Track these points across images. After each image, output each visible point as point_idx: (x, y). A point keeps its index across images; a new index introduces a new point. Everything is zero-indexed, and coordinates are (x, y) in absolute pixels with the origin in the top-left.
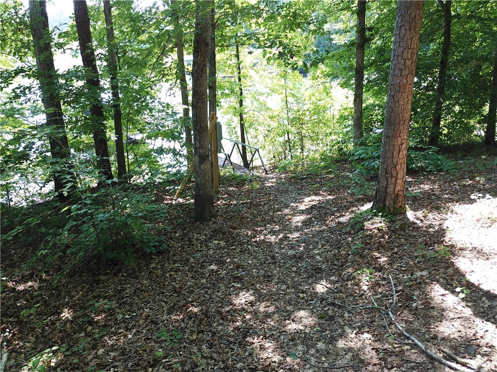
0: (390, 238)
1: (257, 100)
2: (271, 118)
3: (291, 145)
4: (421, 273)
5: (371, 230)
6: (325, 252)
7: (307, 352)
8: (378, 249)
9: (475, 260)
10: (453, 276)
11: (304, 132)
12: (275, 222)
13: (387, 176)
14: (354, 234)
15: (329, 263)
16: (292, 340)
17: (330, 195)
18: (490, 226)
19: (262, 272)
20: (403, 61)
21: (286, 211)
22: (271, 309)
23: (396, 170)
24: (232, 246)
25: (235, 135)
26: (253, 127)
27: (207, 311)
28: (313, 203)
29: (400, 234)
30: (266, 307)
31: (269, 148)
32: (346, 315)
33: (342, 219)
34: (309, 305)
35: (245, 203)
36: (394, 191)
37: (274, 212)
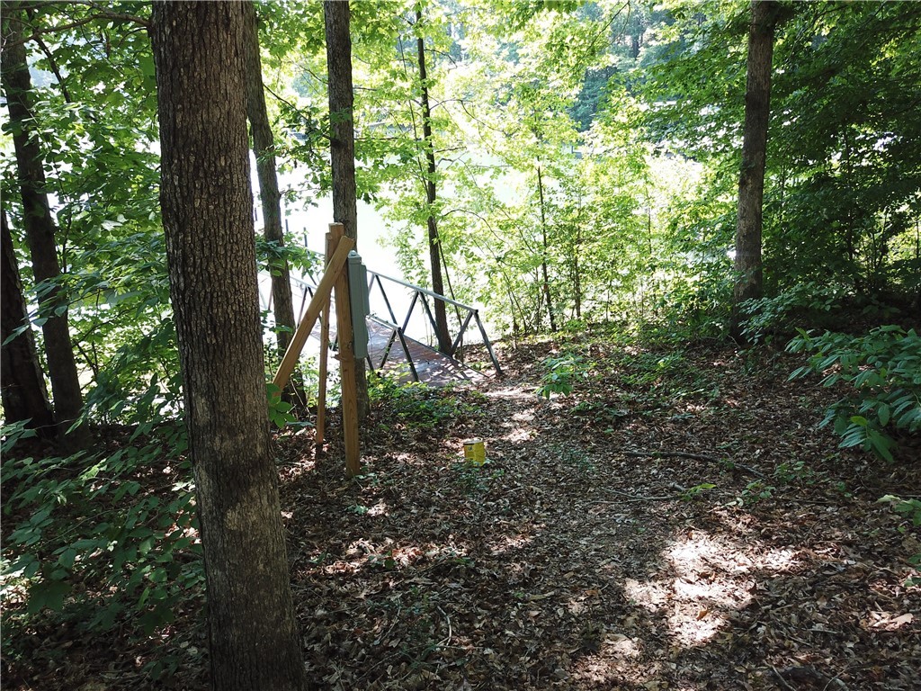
1: (470, 185)
2: (505, 227)
25: (419, 271)
26: (461, 248)
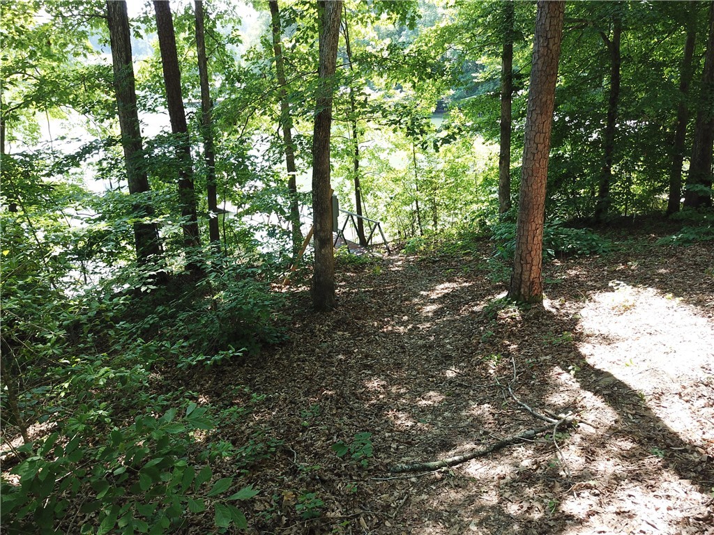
0: (522, 326)
1: (376, 158)
2: (396, 180)
3: (421, 216)
4: (545, 358)
5: (504, 319)
6: (455, 341)
7: (435, 419)
8: (509, 337)
9: (598, 345)
10: (573, 359)
11: (436, 198)
12: (403, 312)
13: (522, 262)
14: (487, 323)
15: (459, 351)
16: (423, 411)
17: (466, 282)
18: (622, 314)
19: (392, 361)
20: (535, 145)
21: (416, 300)
22: (403, 391)
23: (531, 256)
24: (358, 336)
25: (348, 204)
26: (371, 192)
27: (342, 393)
28: (446, 291)
29: (532, 323)
30: (398, 389)
31: (392, 220)
32: (471, 393)
33: (475, 309)
34: (438, 387)
35: (367, 291)
36: (529, 279)
37: (401, 302)
